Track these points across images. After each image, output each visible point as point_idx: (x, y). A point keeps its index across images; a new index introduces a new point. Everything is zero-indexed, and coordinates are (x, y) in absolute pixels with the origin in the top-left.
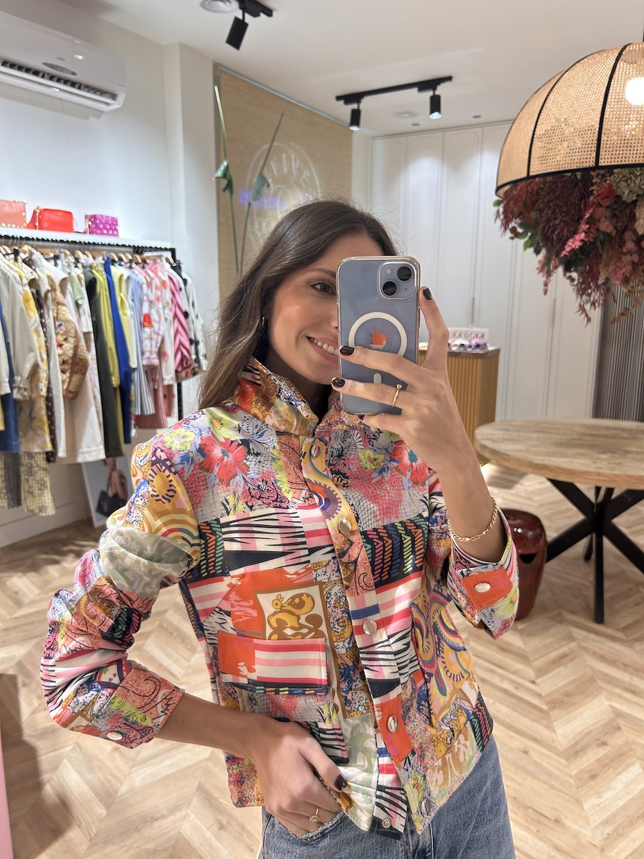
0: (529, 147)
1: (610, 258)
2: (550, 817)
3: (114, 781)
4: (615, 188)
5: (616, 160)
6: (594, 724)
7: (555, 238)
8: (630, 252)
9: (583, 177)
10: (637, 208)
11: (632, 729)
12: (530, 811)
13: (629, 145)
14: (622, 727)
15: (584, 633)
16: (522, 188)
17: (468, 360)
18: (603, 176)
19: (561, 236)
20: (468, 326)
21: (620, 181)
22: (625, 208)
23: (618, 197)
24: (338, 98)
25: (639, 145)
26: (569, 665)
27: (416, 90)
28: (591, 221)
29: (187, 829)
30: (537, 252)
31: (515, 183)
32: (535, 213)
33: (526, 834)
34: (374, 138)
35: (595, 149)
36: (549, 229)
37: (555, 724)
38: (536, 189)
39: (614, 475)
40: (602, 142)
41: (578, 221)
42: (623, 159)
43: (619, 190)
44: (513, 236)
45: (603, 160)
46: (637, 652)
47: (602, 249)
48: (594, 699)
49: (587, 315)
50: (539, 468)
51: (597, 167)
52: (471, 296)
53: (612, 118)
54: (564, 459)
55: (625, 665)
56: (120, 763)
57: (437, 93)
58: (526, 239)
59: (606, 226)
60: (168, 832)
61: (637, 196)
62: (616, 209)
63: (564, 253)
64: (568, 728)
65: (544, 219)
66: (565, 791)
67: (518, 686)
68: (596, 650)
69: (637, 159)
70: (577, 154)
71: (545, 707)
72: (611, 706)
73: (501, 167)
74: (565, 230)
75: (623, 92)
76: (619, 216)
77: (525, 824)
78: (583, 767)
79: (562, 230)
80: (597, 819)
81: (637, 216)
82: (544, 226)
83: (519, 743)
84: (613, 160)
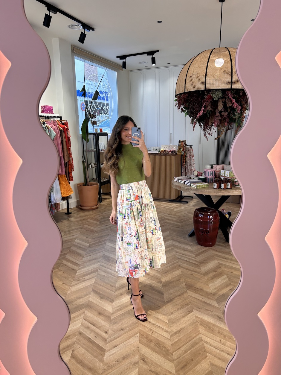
0: (185, 82)
1: (212, 119)
2: (199, 288)
3: (65, 291)
4: (212, 96)
7: (194, 112)
8: (218, 116)
9: (201, 92)
10: (219, 102)
11: (224, 267)
14: (221, 267)
16: (183, 96)
18: (208, 93)
19: (196, 112)
21: (213, 94)
22: (215, 102)
23: (213, 99)
24: (117, 57)
26: (206, 253)
27: (146, 55)
28: (205, 107)
29: (91, 299)
30: (190, 117)
31: (181, 94)
32: (188, 104)
34: (131, 71)
36: (192, 109)
37: (201, 268)
38: (188, 96)
40: (206, 82)
41: (201, 107)
42: (213, 88)
44: (182, 111)
45: (207, 88)
47: (209, 115)
48: (213, 261)
49: (207, 138)
51: (205, 90)
56: (66, 287)
58: (186, 112)
59: (209, 108)
61: (219, 98)
62: (212, 103)
63: (197, 117)
66: (204, 282)
67: (190, 259)
69: (217, 88)
70: (199, 86)
71: (198, 264)
78: (209, 277)
79: (196, 110)
80: (212, 288)
81: (218, 105)
82: (191, 109)
83: (190, 272)
84: (210, 88)
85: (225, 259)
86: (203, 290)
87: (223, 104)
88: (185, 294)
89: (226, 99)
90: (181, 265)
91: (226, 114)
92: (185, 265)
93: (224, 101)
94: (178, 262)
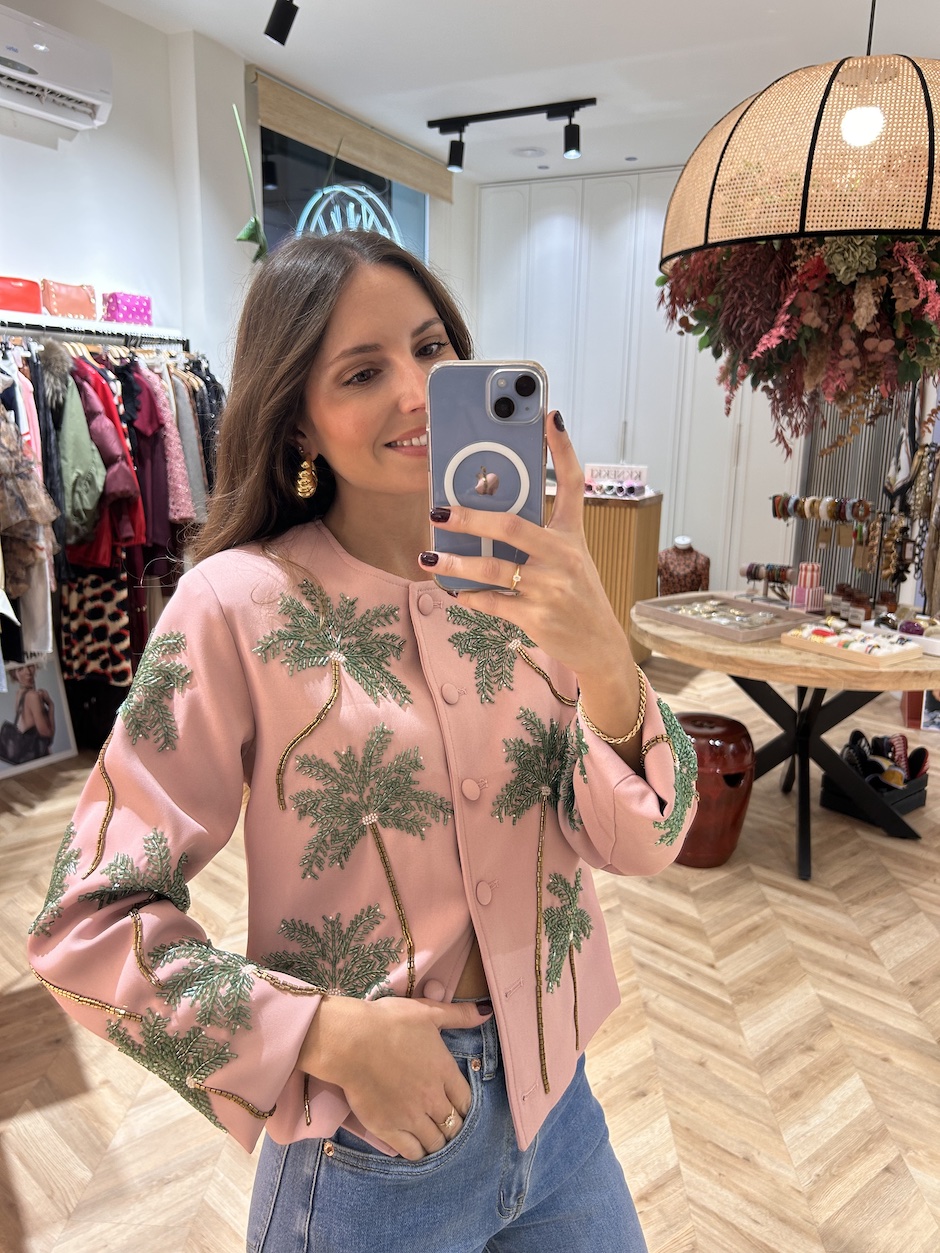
0: (707, 203)
1: (819, 364)
2: (736, 1154)
3: (102, 1130)
4: (826, 263)
5: (830, 224)
6: (795, 1022)
7: (742, 333)
8: (849, 355)
9: (782, 247)
10: (857, 291)
11: (848, 1026)
12: (709, 1146)
13: (846, 203)
14: (834, 1024)
15: (781, 895)
16: (696, 261)
17: (618, 509)
18: (810, 247)
19: (750, 330)
20: (618, 462)
21: (834, 253)
22: (840, 293)
23: (832, 277)
24: (431, 124)
25: (861, 205)
26: (762, 940)
27: (544, 115)
28: (792, 310)
29: (213, 1196)
30: (717, 354)
31: (686, 253)
32: (716, 296)
33: (704, 1179)
34: (483, 185)
35: (800, 208)
36: (734, 320)
37: (742, 1023)
38: (716, 261)
39: (824, 669)
40: (810, 198)
41: (775, 309)
42: (839, 223)
43: (831, 266)
44: (683, 330)
45: (811, 224)
46: (854, 920)
47: (808, 350)
48: (796, 986)
49: (786, 446)
50: (720, 661)
51: (802, 233)
52: (623, 420)
53: (824, 164)
54: (756, 649)
55: (838, 938)
56: (112, 1102)
57: (574, 121)
58: (703, 334)
59: (812, 319)
60: (185, 1200)
61: (857, 275)
62: (827, 295)
63: (755, 354)
64: (761, 1028)
65: (727, 306)
66: (758, 1117)
67: (691, 972)
68: (797, 918)
69: (858, 225)
70: (775, 214)
71: (727, 1000)
72: (819, 996)
73: (667, 230)
74: (758, 322)
75: (839, 127)
76: (832, 305)
77: (702, 1166)
78: (781, 1081)
79: (752, 322)
80: (801, 1155)
81: (856, 304)
82: (728, 316)
83: (693, 1051)
84: (824, 224)
85: (850, 976)
86: (756, 1166)
87: (876, 298)
88: (669, 1190)
89: (891, 276)
90: (653, 1006)
91: (887, 345)
92: (667, 1005)
93: (882, 287)
94: (638, 989)
